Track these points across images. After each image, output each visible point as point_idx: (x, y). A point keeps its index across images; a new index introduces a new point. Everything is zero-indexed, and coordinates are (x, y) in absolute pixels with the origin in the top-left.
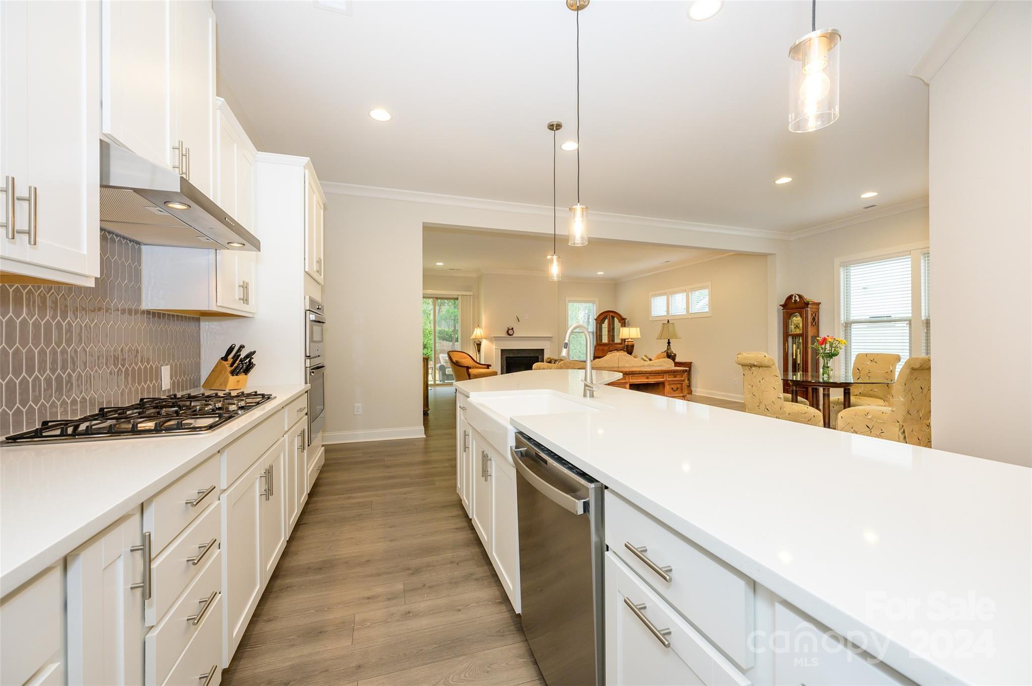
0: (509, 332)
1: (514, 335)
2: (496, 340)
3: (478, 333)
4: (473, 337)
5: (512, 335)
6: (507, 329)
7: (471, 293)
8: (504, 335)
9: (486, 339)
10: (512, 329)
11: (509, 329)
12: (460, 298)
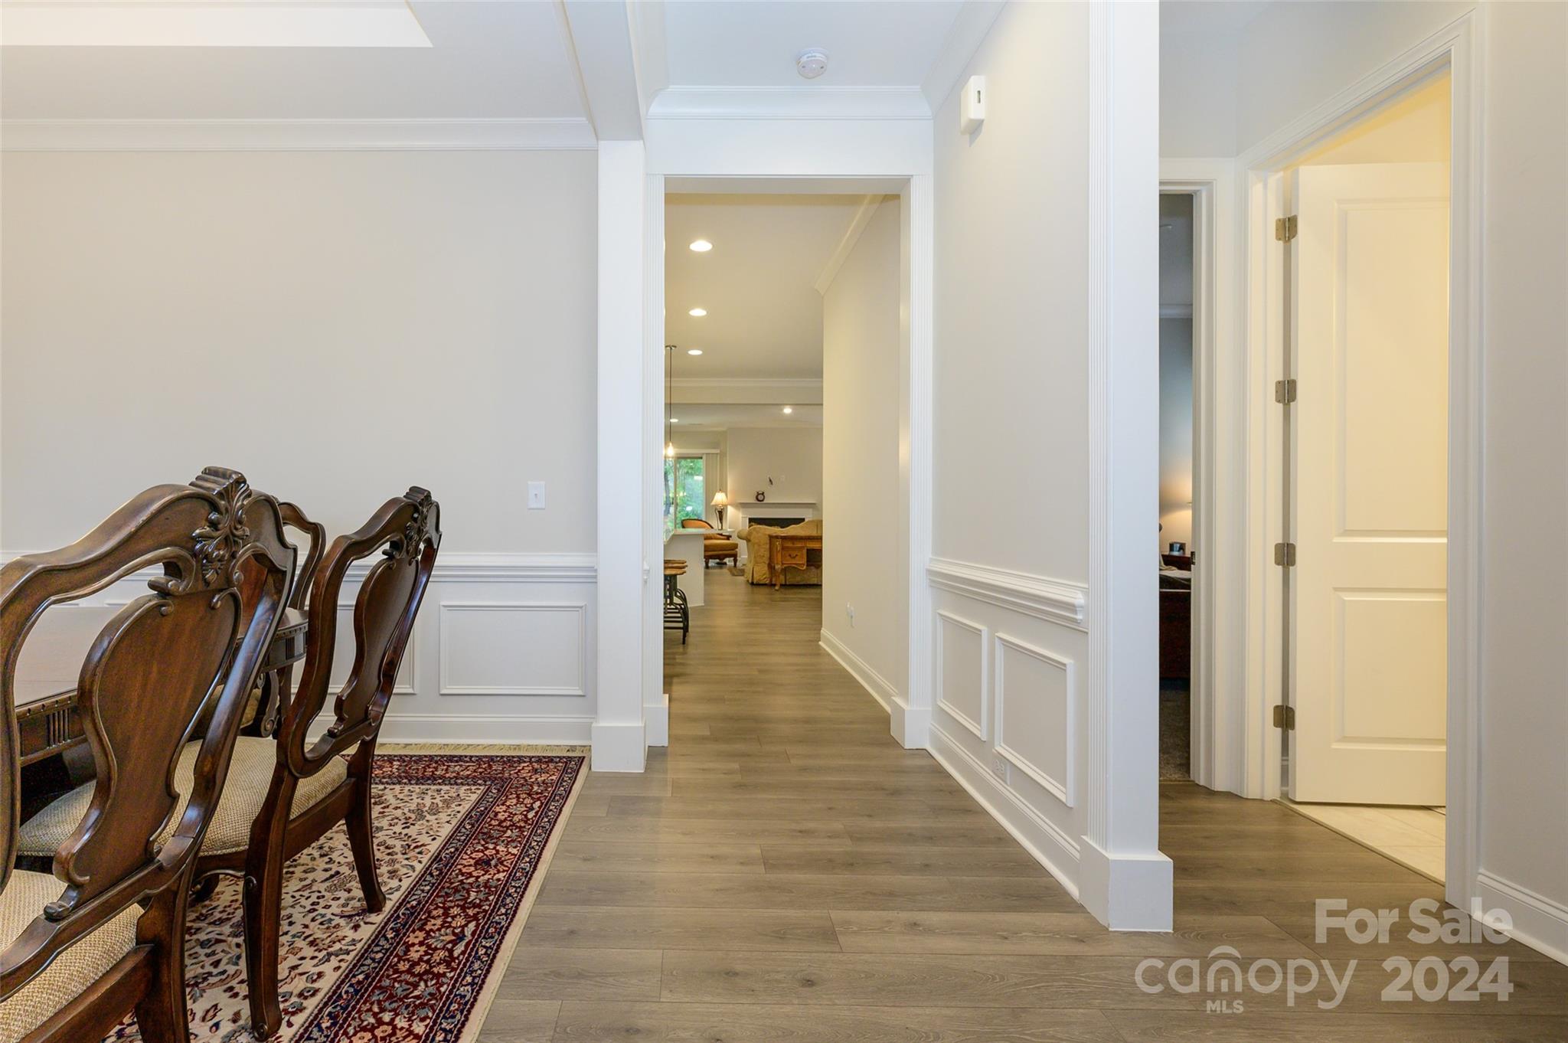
0: (760, 497)
1: (765, 502)
2: (743, 507)
3: (720, 498)
4: (713, 503)
5: (763, 501)
6: (756, 494)
7: (718, 451)
8: (753, 500)
9: (730, 505)
10: (763, 494)
11: (758, 494)
12: (704, 457)
